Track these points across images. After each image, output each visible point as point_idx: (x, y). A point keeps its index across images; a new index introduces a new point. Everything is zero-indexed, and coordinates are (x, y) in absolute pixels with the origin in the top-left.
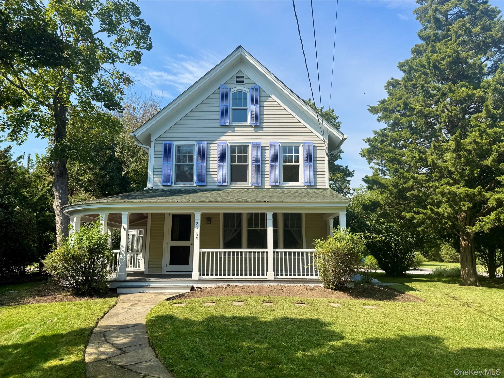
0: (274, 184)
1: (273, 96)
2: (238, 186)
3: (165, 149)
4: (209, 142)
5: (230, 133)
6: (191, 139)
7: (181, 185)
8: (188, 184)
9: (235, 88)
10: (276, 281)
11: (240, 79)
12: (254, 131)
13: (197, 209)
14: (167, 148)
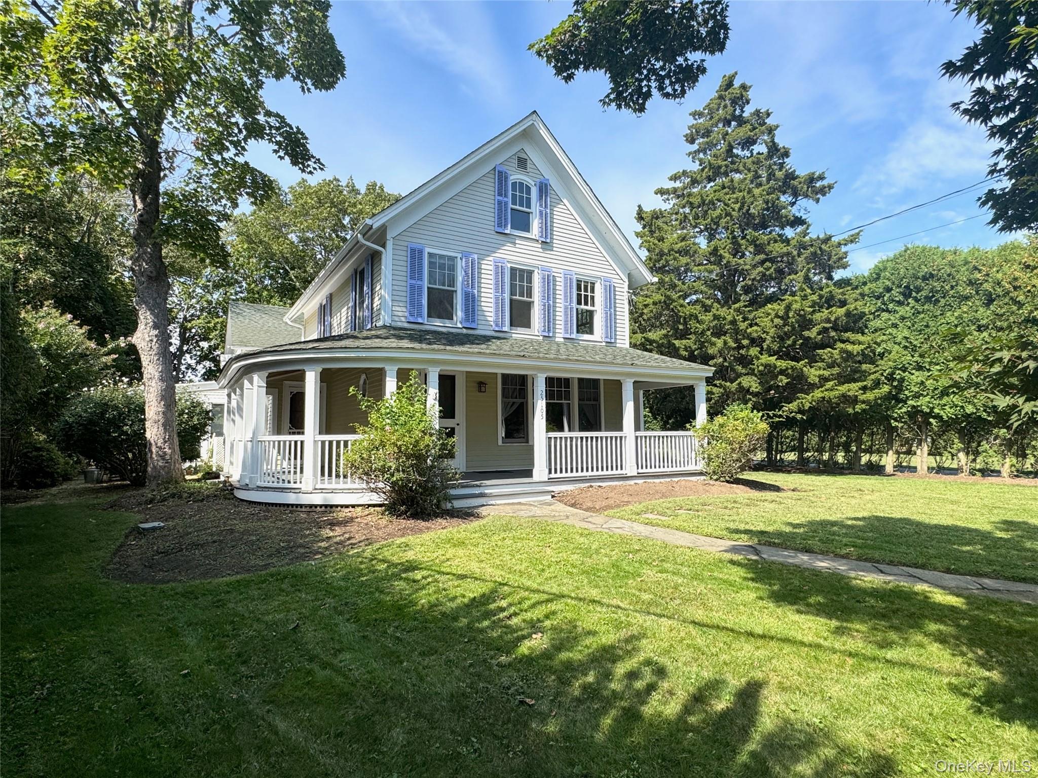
0: (568, 336)
1: (565, 201)
2: (519, 334)
3: (413, 257)
4: (481, 257)
5: (509, 247)
6: (451, 246)
7: (438, 324)
8: (448, 323)
9: (516, 176)
10: (640, 476)
11: (522, 163)
12: (541, 250)
13: (542, 369)
14: (415, 255)
